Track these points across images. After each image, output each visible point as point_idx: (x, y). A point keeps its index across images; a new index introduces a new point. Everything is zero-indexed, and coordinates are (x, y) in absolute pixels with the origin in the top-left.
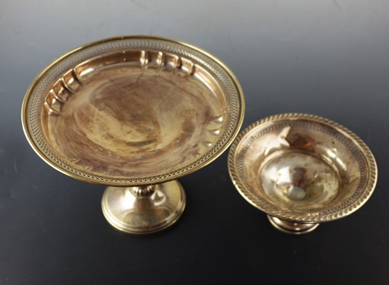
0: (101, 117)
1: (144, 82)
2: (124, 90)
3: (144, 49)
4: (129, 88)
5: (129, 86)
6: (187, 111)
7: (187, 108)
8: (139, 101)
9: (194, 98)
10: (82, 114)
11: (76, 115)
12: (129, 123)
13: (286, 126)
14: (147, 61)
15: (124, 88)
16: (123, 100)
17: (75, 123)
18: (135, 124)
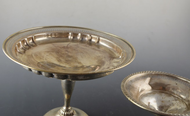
0: (48, 58)
1: (71, 46)
2: (60, 49)
3: (70, 32)
4: (63, 48)
5: (63, 47)
6: (98, 57)
7: (98, 56)
8: (70, 54)
9: (101, 52)
10: (37, 55)
11: (33, 55)
12: (64, 63)
13: (148, 77)
14: (72, 38)
15: (60, 48)
16: (60, 53)
17: (33, 58)
18: (68, 64)
